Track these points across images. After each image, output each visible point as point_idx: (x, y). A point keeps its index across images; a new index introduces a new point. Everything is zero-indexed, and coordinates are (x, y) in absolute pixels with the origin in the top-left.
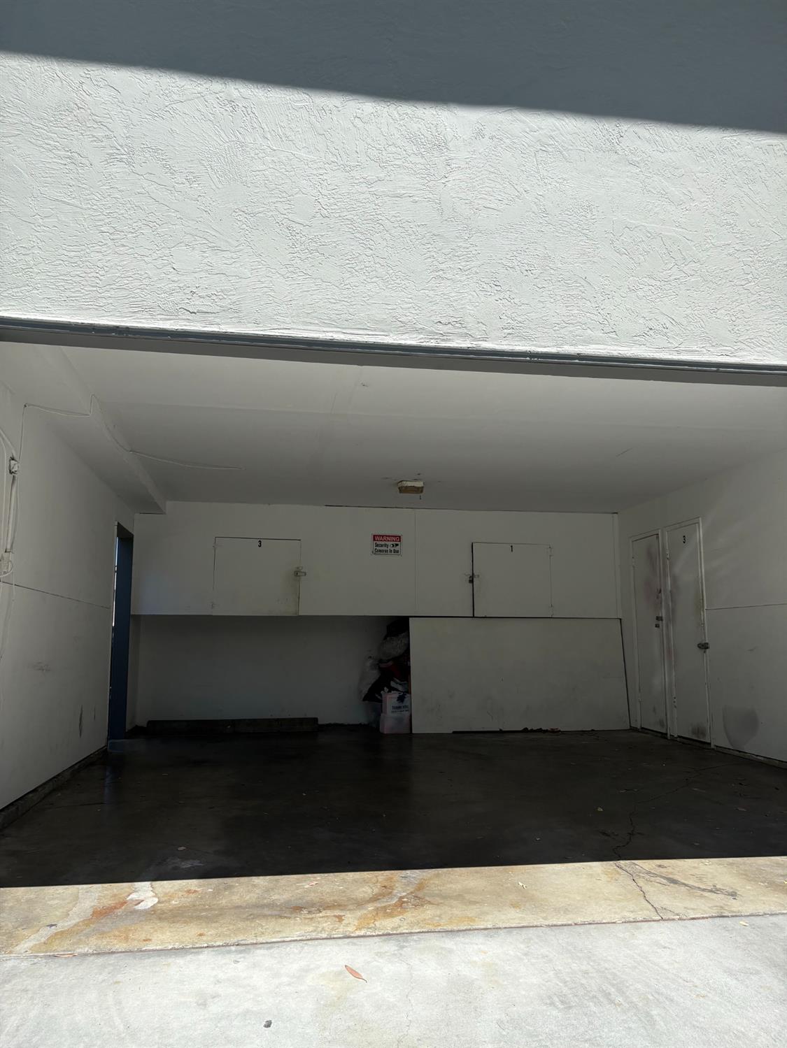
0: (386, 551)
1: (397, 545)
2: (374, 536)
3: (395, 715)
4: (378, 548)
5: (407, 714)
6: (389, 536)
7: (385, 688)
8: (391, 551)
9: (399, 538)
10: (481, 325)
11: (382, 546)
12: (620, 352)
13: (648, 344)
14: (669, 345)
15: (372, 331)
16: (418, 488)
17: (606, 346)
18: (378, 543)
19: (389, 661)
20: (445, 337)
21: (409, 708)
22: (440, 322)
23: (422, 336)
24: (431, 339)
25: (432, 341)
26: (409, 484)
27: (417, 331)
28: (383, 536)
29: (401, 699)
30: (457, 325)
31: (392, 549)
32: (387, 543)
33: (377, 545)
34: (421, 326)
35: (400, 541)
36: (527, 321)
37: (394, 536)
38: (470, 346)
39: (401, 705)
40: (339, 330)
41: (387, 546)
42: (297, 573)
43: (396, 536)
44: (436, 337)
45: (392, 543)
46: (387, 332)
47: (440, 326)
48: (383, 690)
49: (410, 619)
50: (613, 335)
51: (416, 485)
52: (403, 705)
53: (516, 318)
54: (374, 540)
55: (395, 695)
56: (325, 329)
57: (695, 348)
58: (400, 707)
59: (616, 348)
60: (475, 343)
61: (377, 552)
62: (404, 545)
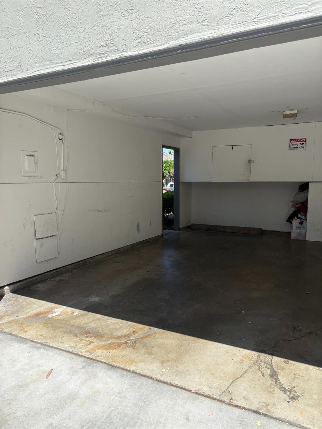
0: (297, 148)
1: (303, 144)
2: (290, 140)
3: (297, 231)
4: (292, 146)
5: (304, 231)
6: (299, 139)
7: (295, 217)
8: (300, 147)
9: (305, 140)
10: (123, 41)
11: (294, 145)
12: (209, 35)
13: (231, 23)
14: (249, 18)
15: (72, 61)
16: (294, 114)
17: (198, 34)
18: (292, 143)
19: (299, 204)
20: (105, 55)
21: (305, 228)
22: (102, 46)
23: (94, 57)
24: (98, 58)
25: (99, 59)
26: (288, 113)
27: (91, 55)
28: (295, 139)
29: (301, 223)
30: (111, 45)
31: (300, 146)
32: (298, 143)
33: (292, 145)
34: (93, 51)
35: (305, 141)
36: (149, 30)
37: (302, 139)
38: (117, 57)
39: (301, 226)
40: (58, 64)
41: (297, 145)
42: (250, 161)
43: (303, 139)
44: (101, 56)
45: (301, 143)
46: (78, 60)
47: (102, 48)
48: (295, 218)
49: (309, 183)
50: (205, 23)
51: (292, 113)
52: (302, 226)
53: (143, 30)
54: (290, 142)
55: (298, 221)
56: (53, 66)
57: (271, 14)
58: (300, 227)
59: (206, 33)
60: (120, 54)
61: (291, 148)
62: (308, 144)
